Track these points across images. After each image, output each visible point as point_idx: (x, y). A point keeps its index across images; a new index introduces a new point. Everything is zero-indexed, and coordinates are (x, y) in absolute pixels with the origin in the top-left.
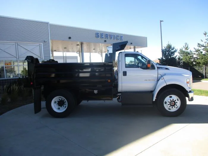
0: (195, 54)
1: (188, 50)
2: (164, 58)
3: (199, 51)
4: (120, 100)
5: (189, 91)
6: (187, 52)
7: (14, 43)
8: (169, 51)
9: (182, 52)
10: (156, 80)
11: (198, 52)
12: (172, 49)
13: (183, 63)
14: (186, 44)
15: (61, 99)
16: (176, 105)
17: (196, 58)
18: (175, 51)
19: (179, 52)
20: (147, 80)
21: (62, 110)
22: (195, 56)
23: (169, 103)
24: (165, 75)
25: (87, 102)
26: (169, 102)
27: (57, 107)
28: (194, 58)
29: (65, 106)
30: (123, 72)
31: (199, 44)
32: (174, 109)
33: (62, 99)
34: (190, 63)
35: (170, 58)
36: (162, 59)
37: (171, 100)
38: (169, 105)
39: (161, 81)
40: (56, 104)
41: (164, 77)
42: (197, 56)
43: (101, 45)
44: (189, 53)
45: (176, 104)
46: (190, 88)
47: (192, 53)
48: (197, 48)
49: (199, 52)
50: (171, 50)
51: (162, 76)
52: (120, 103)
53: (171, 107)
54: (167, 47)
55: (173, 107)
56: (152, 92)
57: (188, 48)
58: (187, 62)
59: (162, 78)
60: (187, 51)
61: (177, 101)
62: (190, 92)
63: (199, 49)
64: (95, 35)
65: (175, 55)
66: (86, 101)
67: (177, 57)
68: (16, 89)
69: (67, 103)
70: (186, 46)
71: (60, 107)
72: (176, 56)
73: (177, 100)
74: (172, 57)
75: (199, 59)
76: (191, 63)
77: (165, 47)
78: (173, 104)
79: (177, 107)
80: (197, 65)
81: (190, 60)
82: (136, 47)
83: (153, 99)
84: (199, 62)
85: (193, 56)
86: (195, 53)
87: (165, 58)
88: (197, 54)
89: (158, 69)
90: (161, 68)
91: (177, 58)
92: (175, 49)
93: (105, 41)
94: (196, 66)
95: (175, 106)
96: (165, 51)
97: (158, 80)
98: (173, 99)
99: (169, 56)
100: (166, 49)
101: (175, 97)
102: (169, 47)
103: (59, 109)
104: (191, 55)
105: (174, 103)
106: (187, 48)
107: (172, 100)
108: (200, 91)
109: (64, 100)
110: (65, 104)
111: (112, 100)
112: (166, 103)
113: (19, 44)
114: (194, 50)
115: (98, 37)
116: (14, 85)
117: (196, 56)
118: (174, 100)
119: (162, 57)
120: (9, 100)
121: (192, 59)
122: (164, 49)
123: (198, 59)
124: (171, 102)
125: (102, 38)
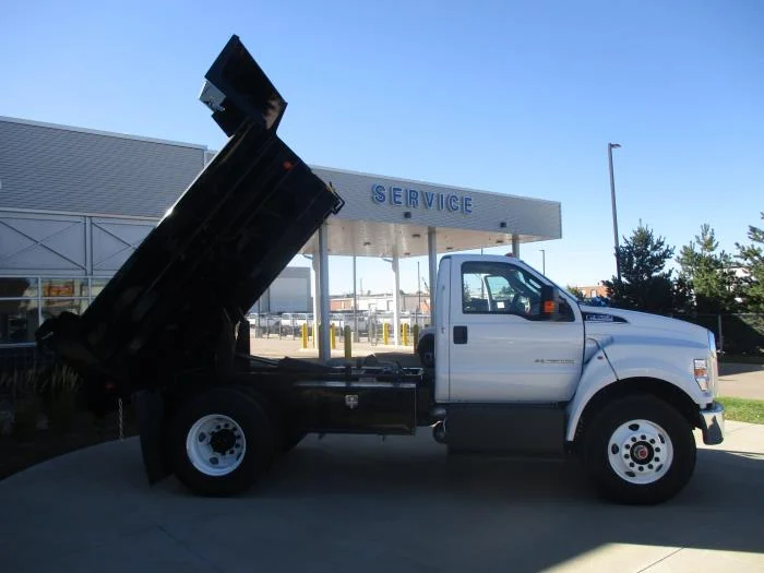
0: (739, 266)
1: (712, 250)
2: (623, 279)
3: (757, 255)
4: (442, 435)
5: (703, 406)
6: (710, 259)
7: (78, 219)
8: (642, 254)
9: (690, 258)
10: (578, 362)
11: (752, 259)
12: (655, 248)
13: (697, 300)
14: (706, 228)
15: (222, 424)
16: (657, 460)
17: (746, 281)
18: (666, 255)
19: (681, 256)
20: (542, 361)
21: (227, 466)
22: (740, 273)
23: (628, 452)
24: (611, 341)
25: (320, 437)
26: (627, 447)
27: (208, 454)
28: (739, 280)
29: (236, 450)
30: (456, 329)
31: (753, 230)
32: (647, 476)
33: (227, 425)
34: (722, 299)
35: (646, 278)
36: (617, 282)
37: (634, 439)
38: (626, 456)
39: (595, 364)
40: (205, 442)
41: (607, 349)
42: (748, 275)
43: (392, 231)
44: (717, 264)
45: (656, 454)
46: (707, 394)
47: (730, 263)
48: (748, 243)
49: (756, 258)
50: (649, 249)
51: (599, 348)
52: (444, 447)
53: (637, 466)
54: (634, 239)
55: (645, 467)
56: (562, 407)
57: (714, 244)
58: (711, 293)
59: (601, 354)
60: (712, 253)
61: (658, 444)
62: (710, 408)
63: (756, 248)
64: (370, 195)
65: (665, 270)
66: (317, 435)
67: (674, 277)
68: (70, 384)
69: (243, 441)
70: (708, 236)
71: (218, 455)
72: (670, 272)
73: (658, 440)
74: (655, 274)
75: (757, 283)
76: (727, 301)
77: (629, 240)
78: (643, 453)
79: (660, 467)
80: (749, 307)
81: (723, 288)
82: (520, 236)
83: (565, 433)
84: (759, 298)
85: (734, 273)
86: (741, 261)
87: (628, 279)
88: (749, 268)
89: (584, 319)
90: (596, 315)
91: (672, 279)
92: (664, 248)
93: (407, 215)
94: (748, 311)
95: (653, 462)
96: (629, 253)
97: (585, 362)
98: (643, 437)
99: (642, 272)
100: (632, 248)
101: (649, 430)
102: (644, 238)
103: (214, 461)
104: (725, 270)
105: (646, 449)
106: (709, 245)
107: (639, 439)
108: (760, 405)
109: (235, 429)
110: (238, 446)
111: (410, 433)
112: (616, 450)
113: (95, 221)
114: (738, 252)
115: (381, 199)
116: (64, 372)
117: (744, 275)
118: (647, 440)
119: (616, 276)
120: (43, 423)
121: (729, 284)
122: (625, 245)
123: (751, 282)
124: (634, 446)
125: (396, 202)
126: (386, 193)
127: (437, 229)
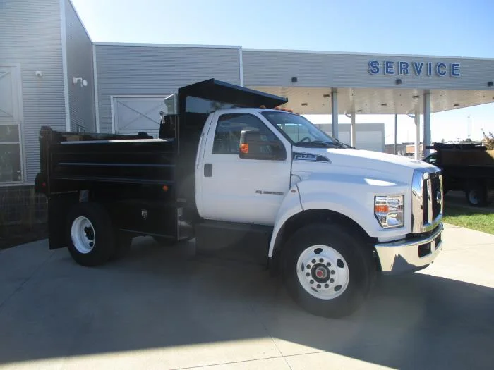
16: (332, 281)
23: (310, 271)
26: (308, 266)
30: (206, 165)
32: (328, 293)
37: (314, 261)
38: (307, 275)
39: (290, 196)
45: (332, 276)
53: (316, 284)
55: (322, 285)
59: (295, 188)
64: (365, 69)
73: (335, 264)
79: (340, 288)
89: (293, 158)
90: (303, 155)
93: (398, 82)
95: (329, 283)
98: (322, 260)
101: (330, 255)
107: (318, 262)
112: (303, 268)
115: (375, 71)
118: (325, 263)
124: (315, 266)
125: (390, 73)
126: (380, 66)
127: (431, 91)
